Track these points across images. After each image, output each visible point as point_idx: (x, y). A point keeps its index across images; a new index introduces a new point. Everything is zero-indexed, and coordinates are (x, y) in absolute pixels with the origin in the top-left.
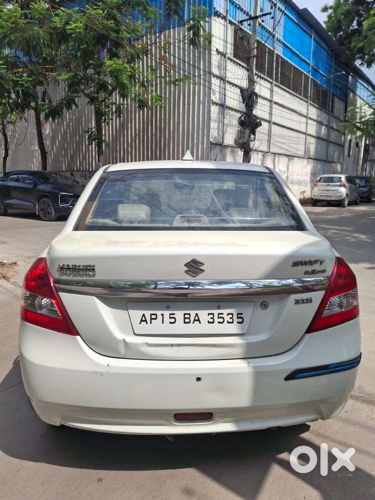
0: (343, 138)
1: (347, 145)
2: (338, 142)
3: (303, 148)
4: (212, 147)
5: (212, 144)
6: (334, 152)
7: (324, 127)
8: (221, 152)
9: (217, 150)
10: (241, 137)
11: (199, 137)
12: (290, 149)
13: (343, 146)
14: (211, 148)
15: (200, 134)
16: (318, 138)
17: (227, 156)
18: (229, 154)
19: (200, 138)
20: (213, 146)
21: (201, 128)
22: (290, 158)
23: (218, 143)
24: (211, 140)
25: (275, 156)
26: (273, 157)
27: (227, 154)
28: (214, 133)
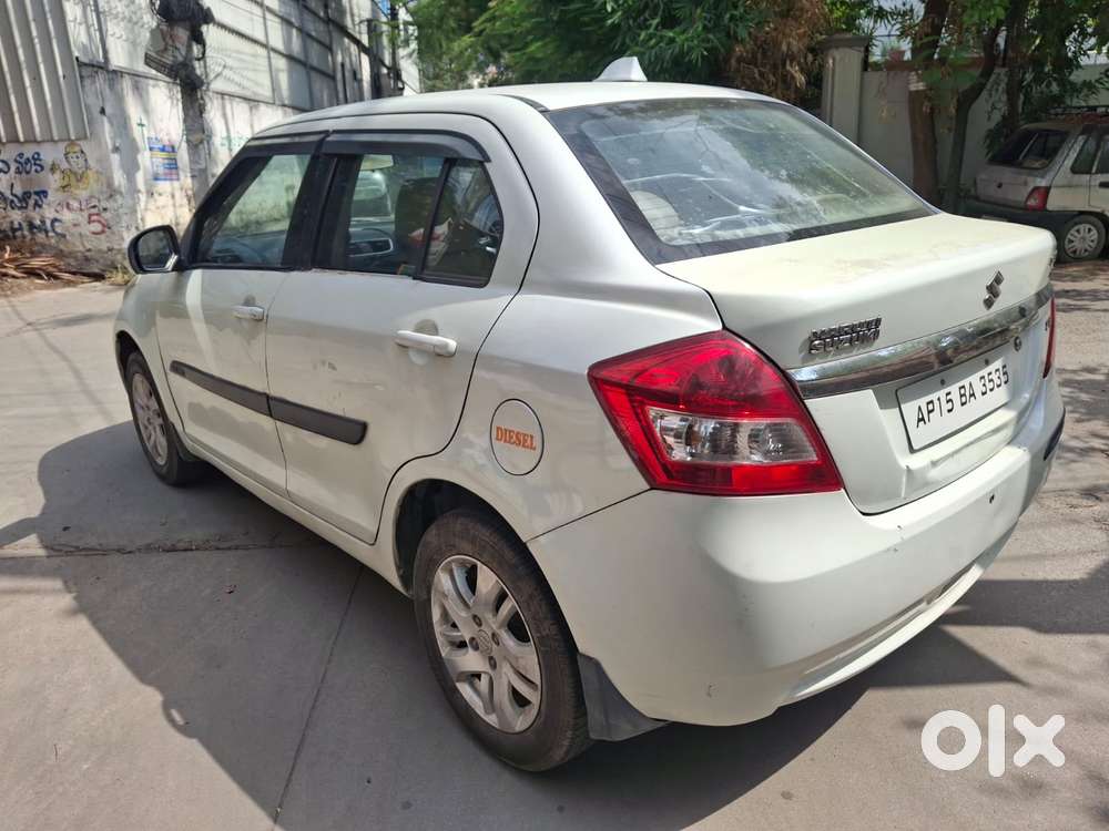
0: (330, 58)
1: (339, 76)
2: (323, 68)
3: (266, 81)
4: (84, 74)
5: (81, 65)
6: (322, 92)
7: (294, 32)
8: (112, 87)
9: (102, 81)
10: (166, 49)
11: (33, 46)
12: (246, 83)
13: (333, 78)
14: (81, 77)
15: (35, 33)
16: (290, 58)
17: (127, 99)
18: (130, 93)
19: (38, 47)
20: (86, 71)
21: (31, 17)
22: (253, 104)
23: (95, 63)
24: (76, 54)
25: (223, 98)
26: (220, 101)
27: (125, 92)
28: (79, 35)
